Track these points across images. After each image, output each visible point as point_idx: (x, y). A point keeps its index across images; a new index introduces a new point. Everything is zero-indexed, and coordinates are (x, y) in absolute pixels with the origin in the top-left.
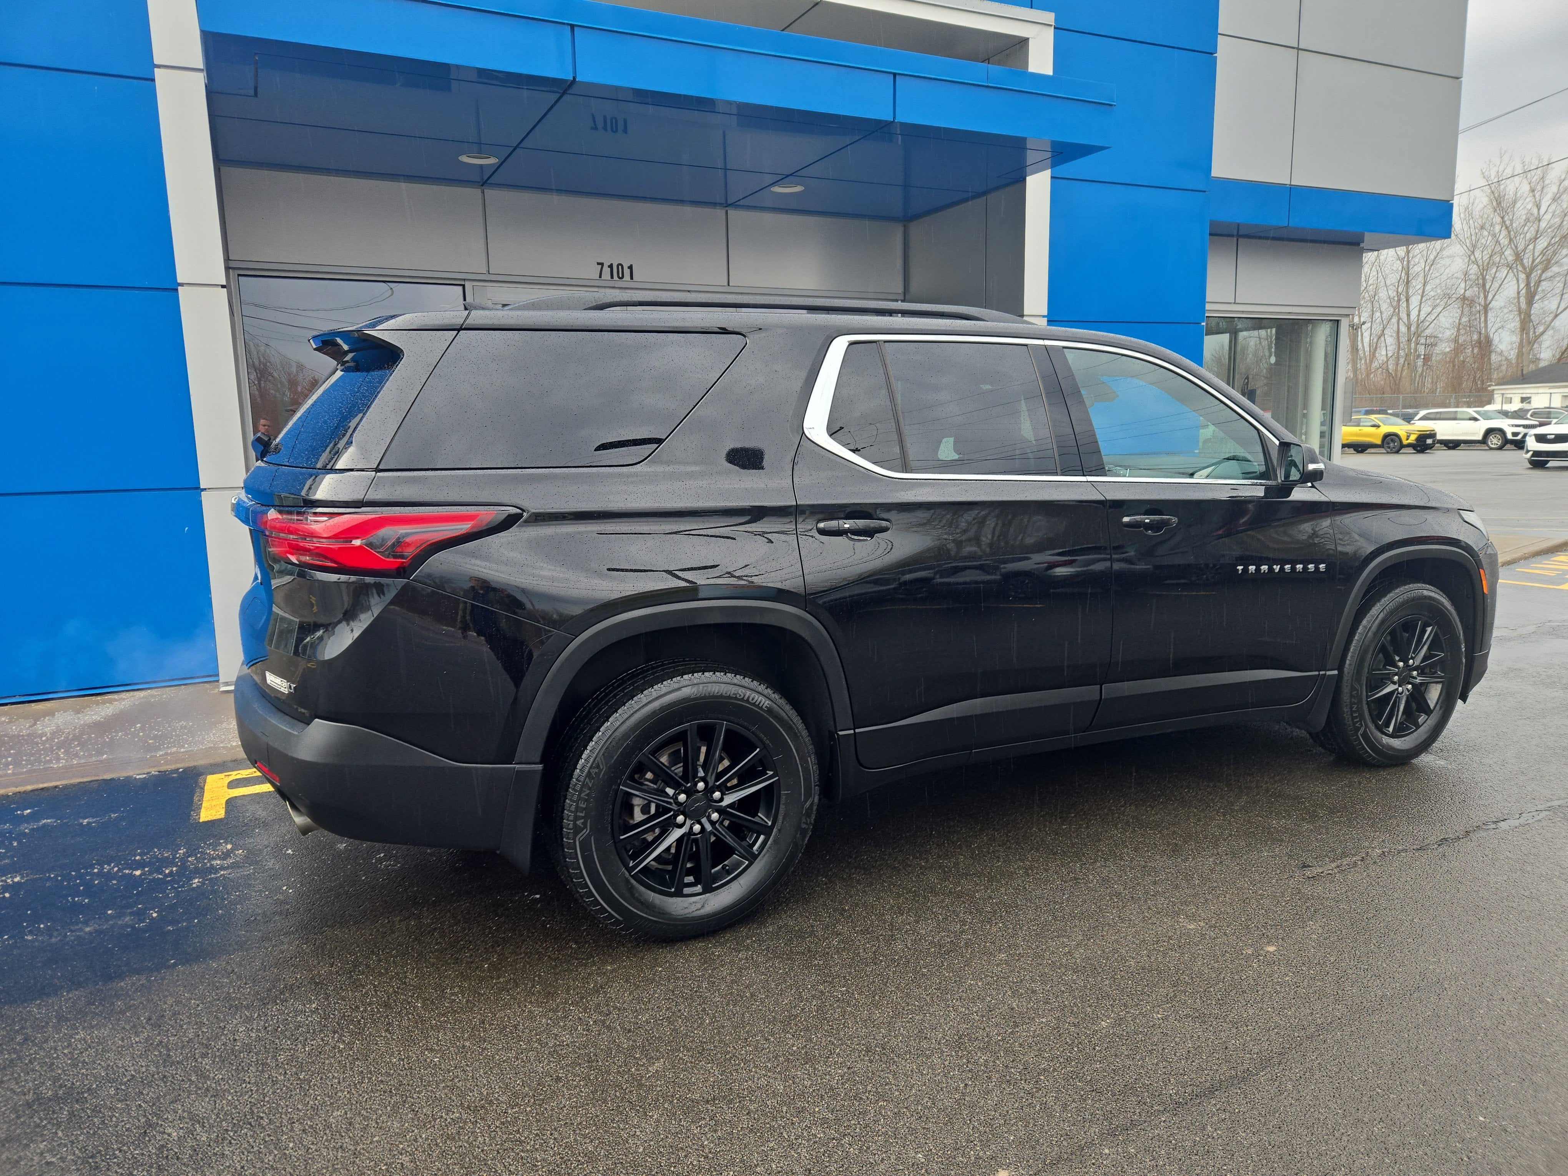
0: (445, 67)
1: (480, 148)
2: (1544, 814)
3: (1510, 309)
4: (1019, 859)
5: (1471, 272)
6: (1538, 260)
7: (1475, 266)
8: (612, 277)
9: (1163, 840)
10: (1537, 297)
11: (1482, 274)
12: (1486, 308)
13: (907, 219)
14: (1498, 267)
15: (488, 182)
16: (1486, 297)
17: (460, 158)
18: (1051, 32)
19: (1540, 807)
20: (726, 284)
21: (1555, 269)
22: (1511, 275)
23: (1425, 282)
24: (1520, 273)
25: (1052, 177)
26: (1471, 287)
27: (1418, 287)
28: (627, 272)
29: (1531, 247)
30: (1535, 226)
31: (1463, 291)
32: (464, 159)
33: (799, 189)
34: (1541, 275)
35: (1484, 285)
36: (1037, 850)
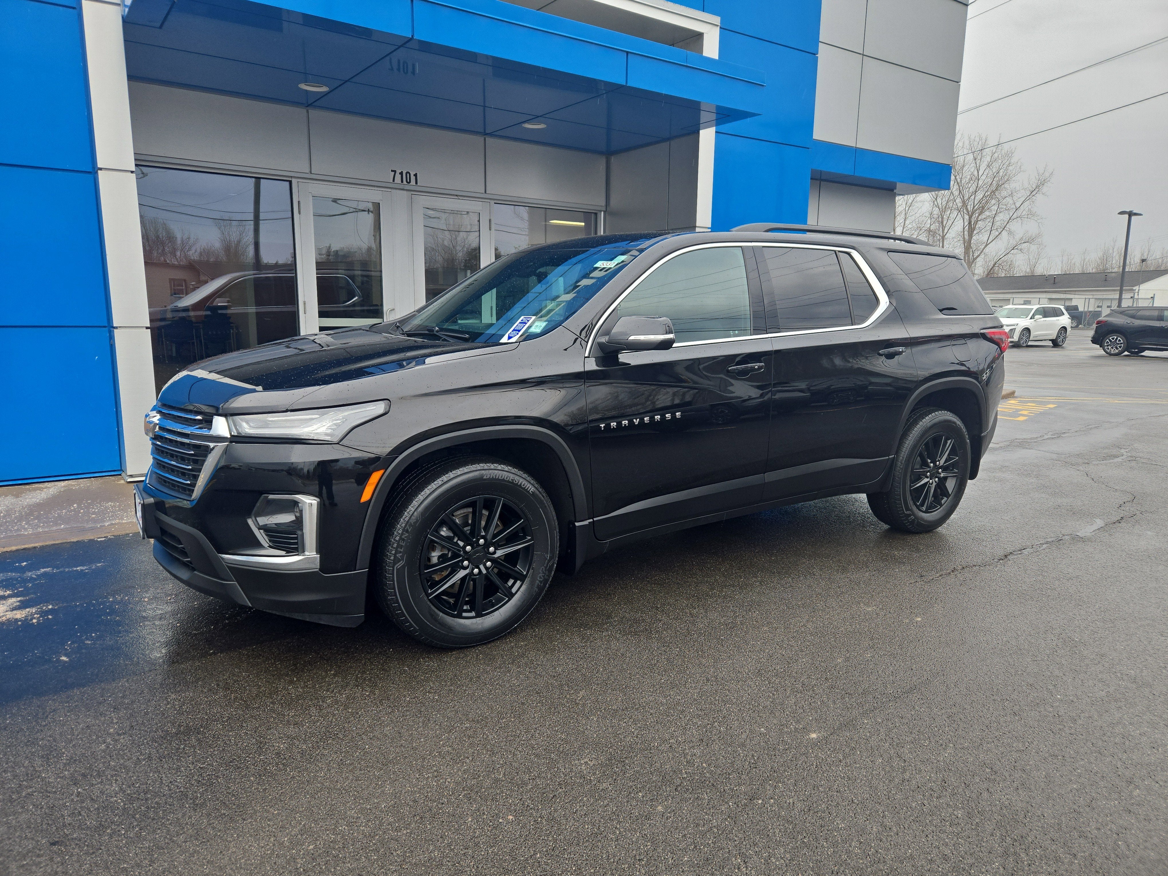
0: (278, 11)
1: (318, 80)
2: (1045, 546)
3: (958, 239)
4: (753, 577)
5: (934, 213)
6: (977, 207)
7: (937, 209)
8: (402, 181)
9: (835, 564)
10: (975, 232)
11: (941, 215)
12: (943, 237)
13: (609, 153)
14: (951, 210)
15: (314, 104)
16: (943, 231)
17: (299, 86)
18: (718, 30)
19: (1041, 542)
20: (484, 192)
21: (987, 213)
22: (959, 215)
23: (905, 218)
24: (965, 215)
25: (716, 132)
26: (934, 222)
27: (901, 221)
28: (413, 178)
29: (973, 197)
30: (976, 184)
31: (929, 225)
32: (303, 86)
33: (542, 126)
34: (978, 217)
35: (942, 222)
36: (762, 572)
